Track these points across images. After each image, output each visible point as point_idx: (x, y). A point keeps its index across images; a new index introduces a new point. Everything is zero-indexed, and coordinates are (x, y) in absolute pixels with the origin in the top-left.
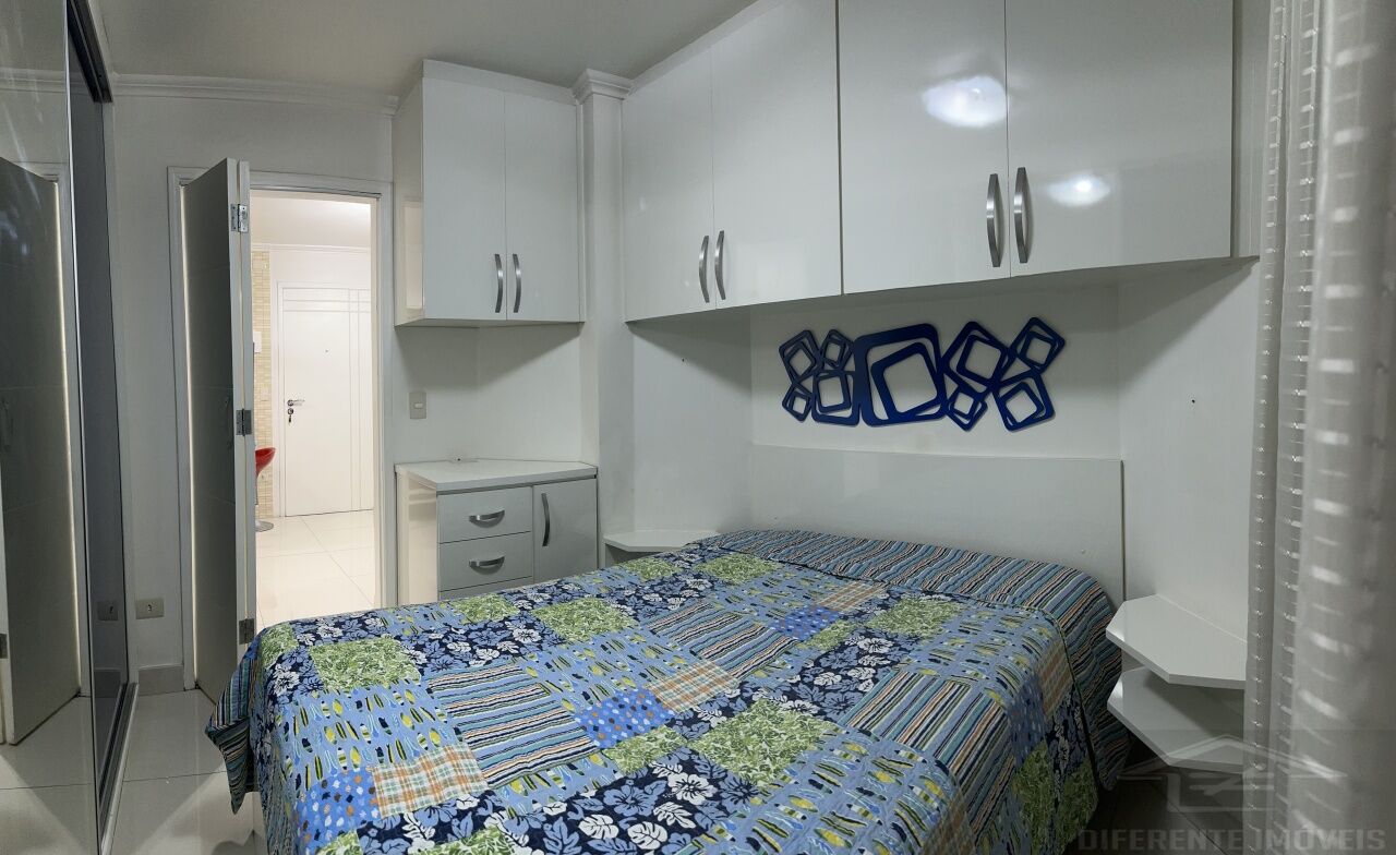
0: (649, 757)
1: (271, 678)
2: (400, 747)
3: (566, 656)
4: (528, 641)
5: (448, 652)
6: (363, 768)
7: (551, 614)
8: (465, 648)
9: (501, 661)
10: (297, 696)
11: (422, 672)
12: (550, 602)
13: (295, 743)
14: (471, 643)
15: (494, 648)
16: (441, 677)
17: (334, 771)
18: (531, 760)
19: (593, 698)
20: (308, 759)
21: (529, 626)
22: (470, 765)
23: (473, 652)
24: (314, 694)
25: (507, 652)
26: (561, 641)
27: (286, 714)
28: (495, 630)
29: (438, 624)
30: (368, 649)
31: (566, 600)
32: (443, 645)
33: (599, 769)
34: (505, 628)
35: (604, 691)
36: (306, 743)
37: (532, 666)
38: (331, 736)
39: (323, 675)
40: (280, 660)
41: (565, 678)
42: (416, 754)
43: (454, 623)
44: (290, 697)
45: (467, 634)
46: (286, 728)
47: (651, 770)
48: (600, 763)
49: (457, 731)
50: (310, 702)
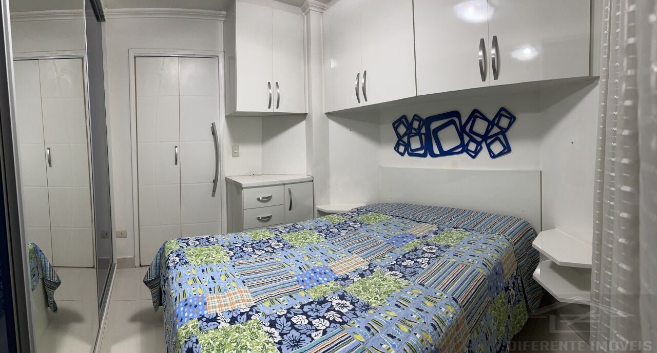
0: (325, 293)
1: (168, 259)
2: (219, 288)
3: (293, 253)
4: (278, 247)
5: (243, 251)
6: (203, 295)
7: (288, 236)
8: (250, 250)
9: (265, 255)
10: (178, 266)
11: (231, 259)
12: (289, 232)
13: (176, 285)
14: (253, 248)
15: (263, 250)
16: (239, 261)
17: (190, 295)
18: (274, 293)
19: (303, 269)
20: (180, 291)
21: (278, 241)
22: (248, 295)
23: (254, 251)
24: (185, 266)
25: (268, 252)
26: (292, 247)
27: (173, 273)
28: (264, 243)
29: (240, 241)
30: (208, 250)
31: (296, 231)
32: (241, 248)
33: (302, 297)
34: (268, 242)
35: (308, 266)
36: (180, 284)
37: (278, 257)
38: (190, 282)
39: (189, 259)
40: (172, 253)
41: (292, 261)
42: (225, 290)
43: (247, 240)
44: (175, 267)
45: (251, 244)
46: (173, 279)
47: (325, 298)
48: (303, 295)
49: (244, 282)
50: (183, 269)
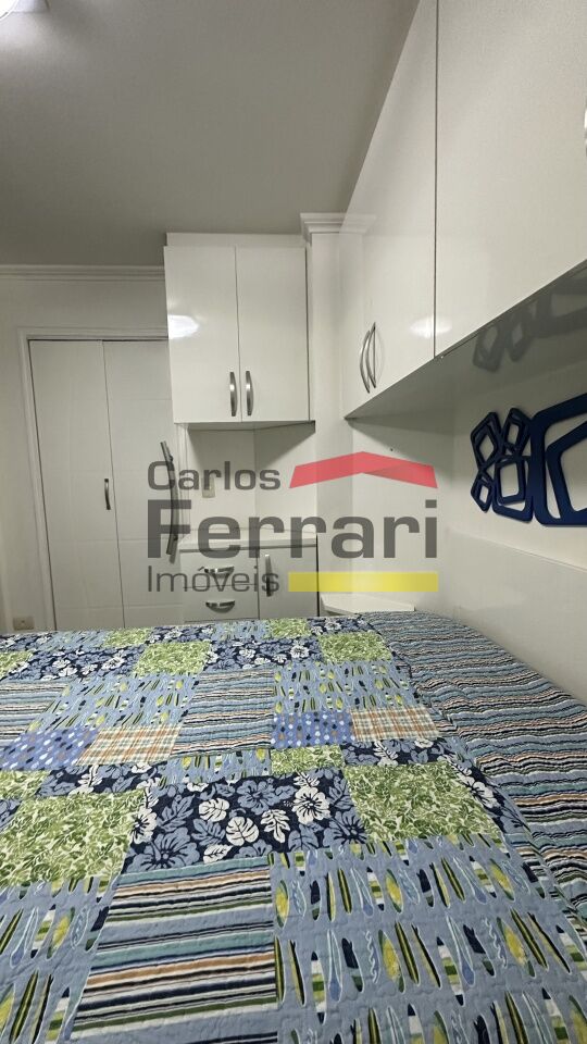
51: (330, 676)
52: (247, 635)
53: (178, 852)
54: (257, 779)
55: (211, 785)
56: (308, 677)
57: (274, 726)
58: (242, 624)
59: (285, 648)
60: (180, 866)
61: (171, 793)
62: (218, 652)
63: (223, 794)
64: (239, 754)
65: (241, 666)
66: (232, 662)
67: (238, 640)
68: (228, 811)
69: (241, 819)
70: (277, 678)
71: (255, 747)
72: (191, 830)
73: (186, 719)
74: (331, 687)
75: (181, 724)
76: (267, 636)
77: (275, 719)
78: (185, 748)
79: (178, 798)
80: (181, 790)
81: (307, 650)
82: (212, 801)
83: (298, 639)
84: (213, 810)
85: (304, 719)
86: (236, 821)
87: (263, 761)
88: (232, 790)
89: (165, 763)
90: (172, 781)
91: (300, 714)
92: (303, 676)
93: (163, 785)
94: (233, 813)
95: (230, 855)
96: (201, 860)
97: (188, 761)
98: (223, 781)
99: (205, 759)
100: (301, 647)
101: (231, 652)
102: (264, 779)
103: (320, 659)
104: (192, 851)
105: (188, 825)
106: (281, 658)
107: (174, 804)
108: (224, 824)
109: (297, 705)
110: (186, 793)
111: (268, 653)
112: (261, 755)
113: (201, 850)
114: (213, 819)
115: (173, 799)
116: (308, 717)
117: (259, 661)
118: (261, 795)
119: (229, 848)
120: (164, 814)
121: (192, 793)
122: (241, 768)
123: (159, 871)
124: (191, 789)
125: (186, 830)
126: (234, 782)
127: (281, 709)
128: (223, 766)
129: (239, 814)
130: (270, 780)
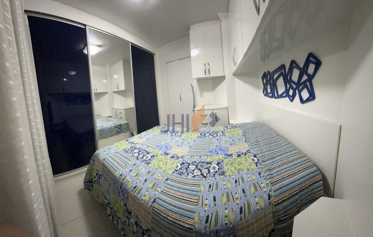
51: (226, 139)
52: (208, 131)
53: (183, 174)
54: (203, 162)
55: (193, 162)
56: (221, 140)
57: (210, 151)
58: (208, 128)
59: (217, 133)
60: (183, 176)
61: (184, 162)
62: (201, 134)
63: (195, 165)
64: (200, 157)
65: (205, 137)
66: (204, 136)
67: (206, 132)
68: (195, 168)
69: (198, 170)
70: (213, 140)
71: (204, 155)
72: (187, 170)
73: (190, 148)
74: (226, 142)
75: (189, 149)
76: (213, 131)
77: (210, 150)
78: (189, 154)
79: (186, 163)
80: (186, 162)
81: (222, 133)
82: (192, 166)
83: (220, 131)
84: (192, 167)
85: (217, 149)
86: (196, 170)
87: (205, 159)
88: (197, 164)
89: (184, 156)
90: (185, 160)
91: (217, 148)
92: (220, 140)
93: (183, 160)
94: (196, 169)
95: (193, 177)
96: (187, 176)
97: (189, 157)
98: (195, 162)
99: (193, 157)
100: (221, 133)
101: (204, 134)
102: (205, 162)
103: (225, 136)
104: (186, 174)
105: (187, 169)
106: (215, 136)
107: (185, 164)
108: (193, 171)
109: (216, 146)
110: (187, 163)
111: (213, 135)
112: (205, 157)
113: (188, 174)
114: (192, 169)
115: (184, 163)
116: (218, 149)
117: (210, 136)
118: (203, 166)
119: (193, 175)
120: (182, 166)
121: (188, 163)
122: (200, 159)
123: (179, 176)
124: (189, 162)
125: (186, 170)
126: (198, 162)
127: (213, 147)
128: (197, 159)
129: (197, 169)
130: (206, 163)
